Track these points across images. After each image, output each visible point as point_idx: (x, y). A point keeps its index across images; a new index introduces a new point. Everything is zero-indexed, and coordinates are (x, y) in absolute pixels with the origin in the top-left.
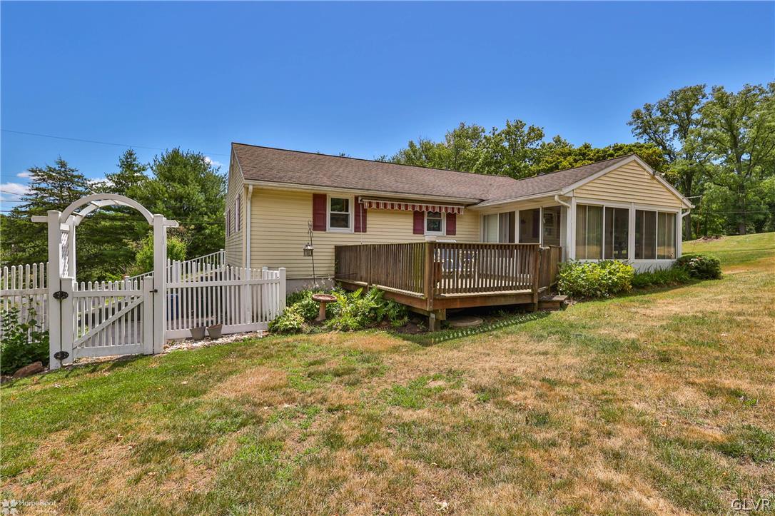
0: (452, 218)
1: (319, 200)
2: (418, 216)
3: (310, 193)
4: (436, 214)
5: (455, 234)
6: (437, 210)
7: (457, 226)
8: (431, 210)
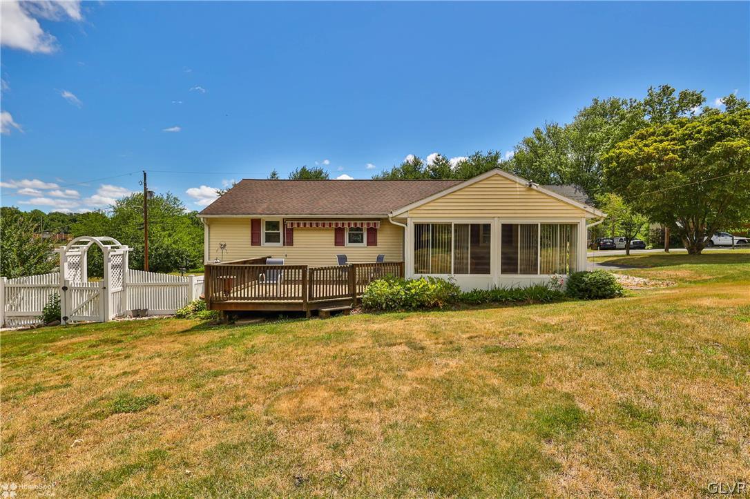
0: (372, 232)
1: (255, 224)
2: (339, 232)
3: (248, 219)
4: (358, 229)
5: (376, 245)
6: (359, 226)
7: (378, 238)
8: (352, 226)
